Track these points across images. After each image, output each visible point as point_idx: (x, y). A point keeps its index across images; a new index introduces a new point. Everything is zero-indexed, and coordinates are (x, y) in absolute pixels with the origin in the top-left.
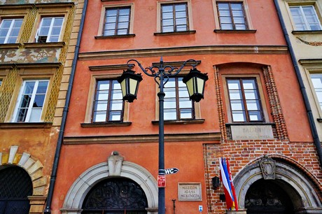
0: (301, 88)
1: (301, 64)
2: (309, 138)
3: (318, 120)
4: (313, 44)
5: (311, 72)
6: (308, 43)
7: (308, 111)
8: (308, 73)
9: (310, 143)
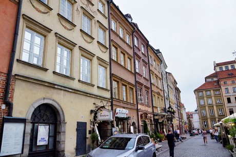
0: (15, 34)
1: (24, 18)
2: (5, 70)
3: (17, 60)
4: (37, 9)
5: (27, 27)
6: (34, 7)
7: (13, 51)
8: (25, 26)
9: (5, 74)
